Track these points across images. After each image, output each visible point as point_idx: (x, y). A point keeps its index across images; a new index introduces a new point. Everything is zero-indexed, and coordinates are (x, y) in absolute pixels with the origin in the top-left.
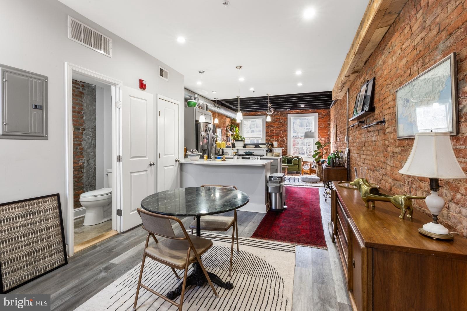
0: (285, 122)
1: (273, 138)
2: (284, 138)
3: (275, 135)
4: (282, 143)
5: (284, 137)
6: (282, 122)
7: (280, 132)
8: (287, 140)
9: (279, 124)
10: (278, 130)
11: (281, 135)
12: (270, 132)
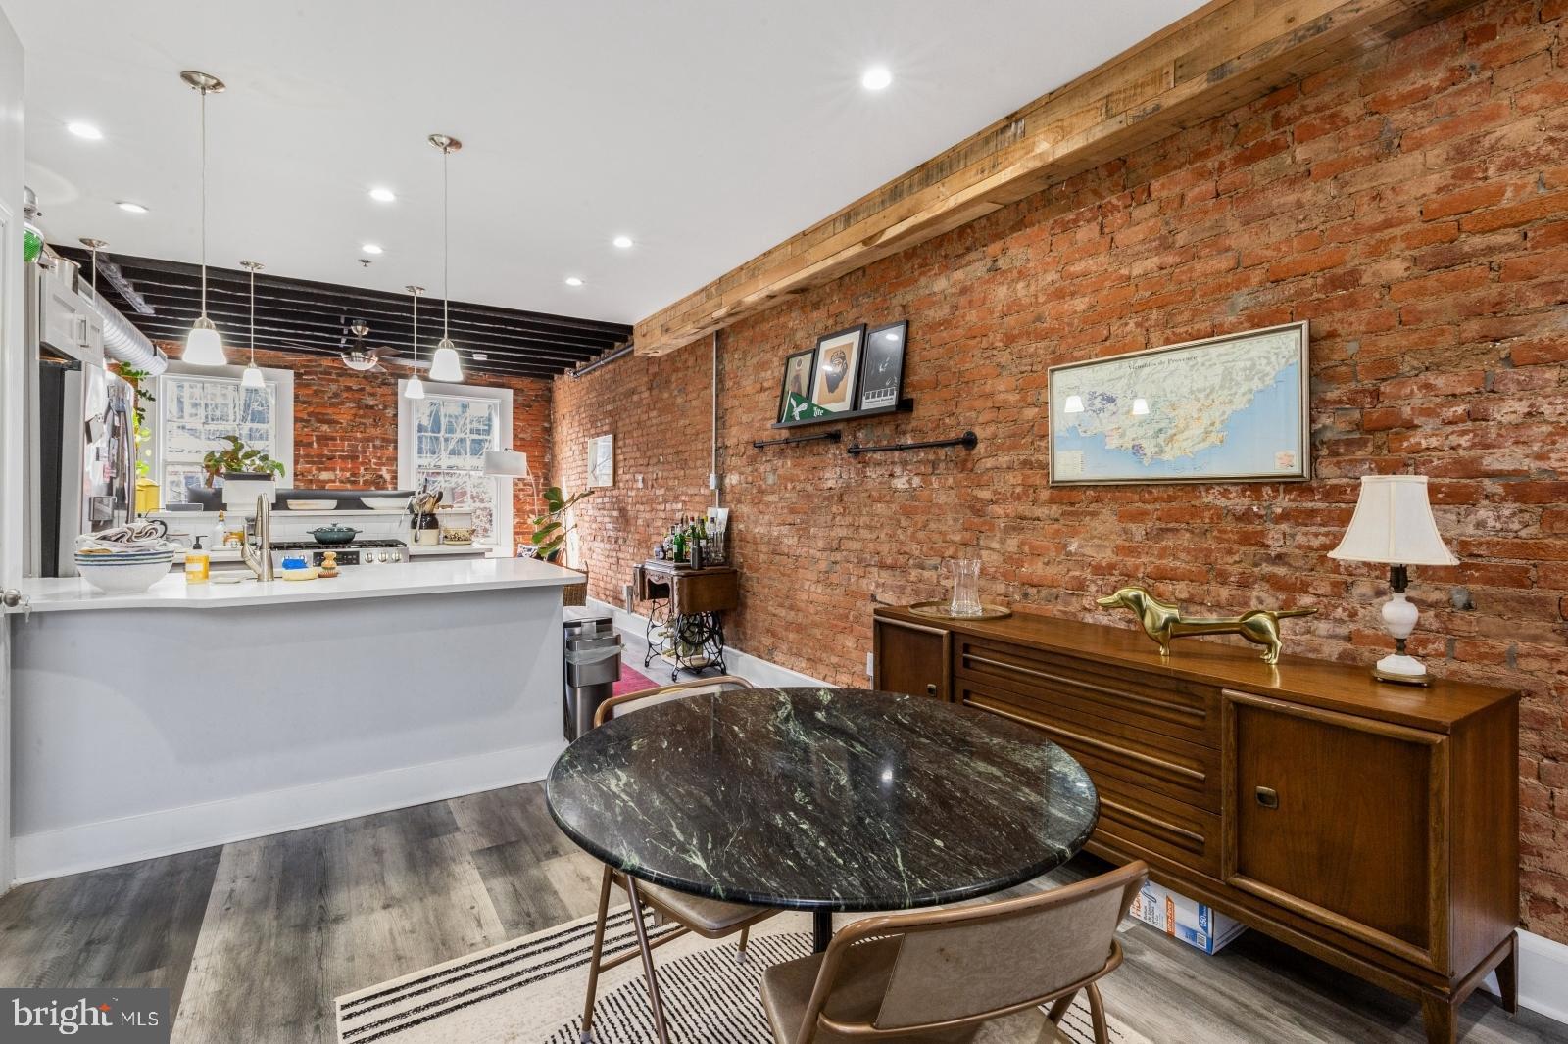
0: (385, 408)
1: (334, 470)
2: (380, 470)
3: (341, 457)
5: (384, 469)
6: (372, 407)
7: (363, 447)
8: (395, 478)
9: (361, 412)
10: (355, 439)
11: (366, 458)
12: (317, 443)
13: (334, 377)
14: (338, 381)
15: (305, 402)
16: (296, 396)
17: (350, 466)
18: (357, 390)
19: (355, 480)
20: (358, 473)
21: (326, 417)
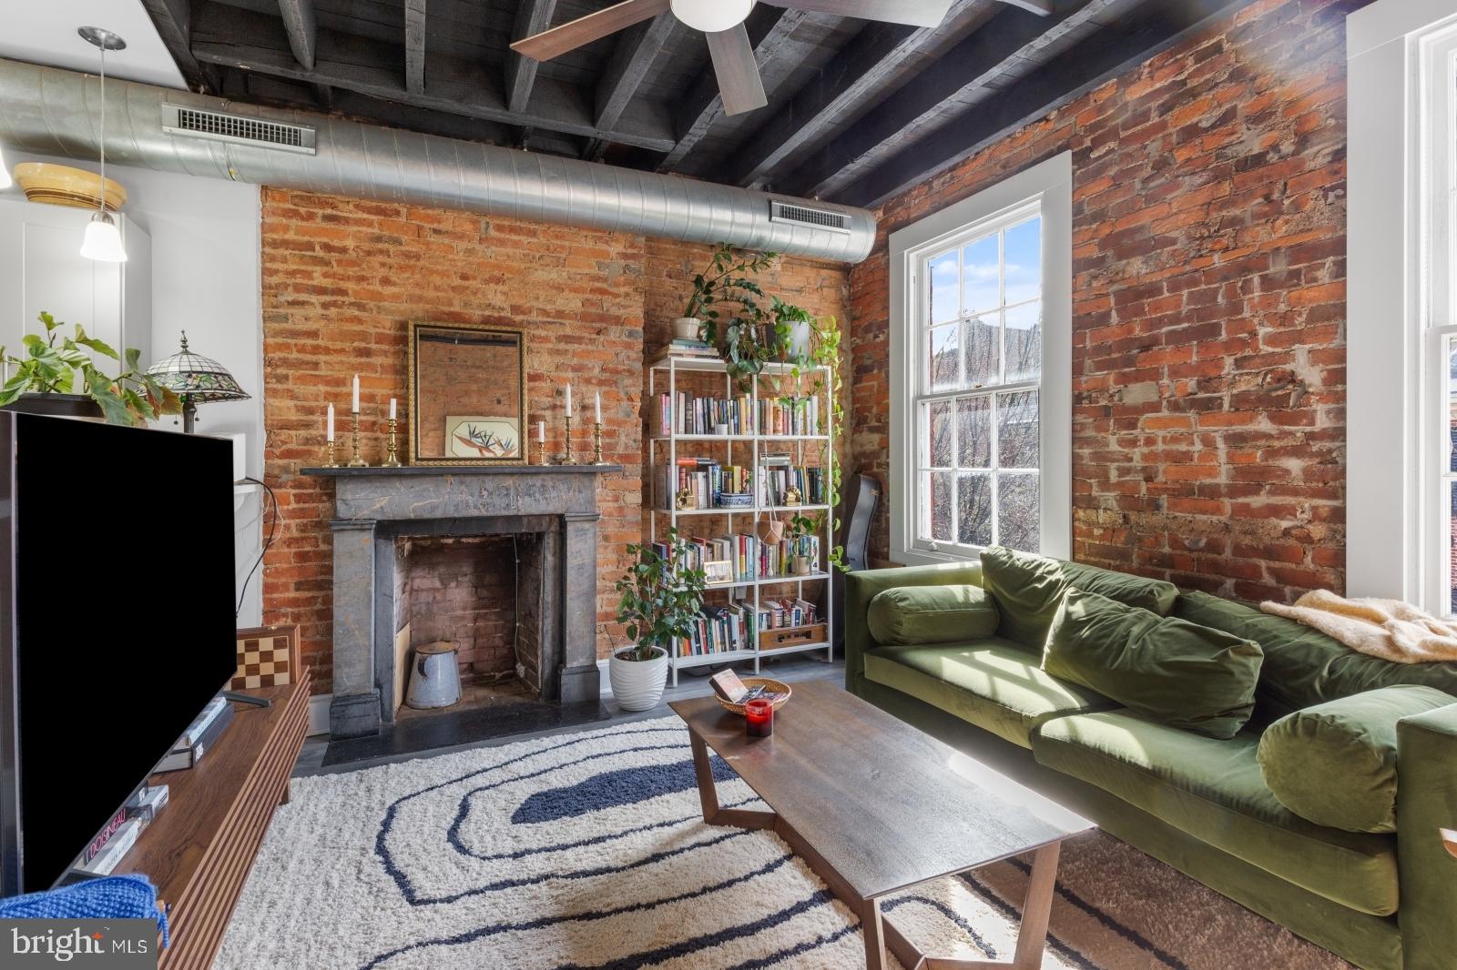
1: (1154, 375)
2: (1287, 356)
3: (1174, 338)
4: (1263, 424)
5: (1301, 351)
6: (1259, 159)
7: (1231, 293)
8: (1337, 377)
9: (1226, 188)
10: (1210, 275)
11: (1243, 325)
12: (1117, 311)
13: (1154, 120)
14: (1163, 127)
15: (1094, 218)
17: (1195, 358)
18: (1213, 126)
19: (1210, 399)
20: (1220, 377)
21: (1138, 237)
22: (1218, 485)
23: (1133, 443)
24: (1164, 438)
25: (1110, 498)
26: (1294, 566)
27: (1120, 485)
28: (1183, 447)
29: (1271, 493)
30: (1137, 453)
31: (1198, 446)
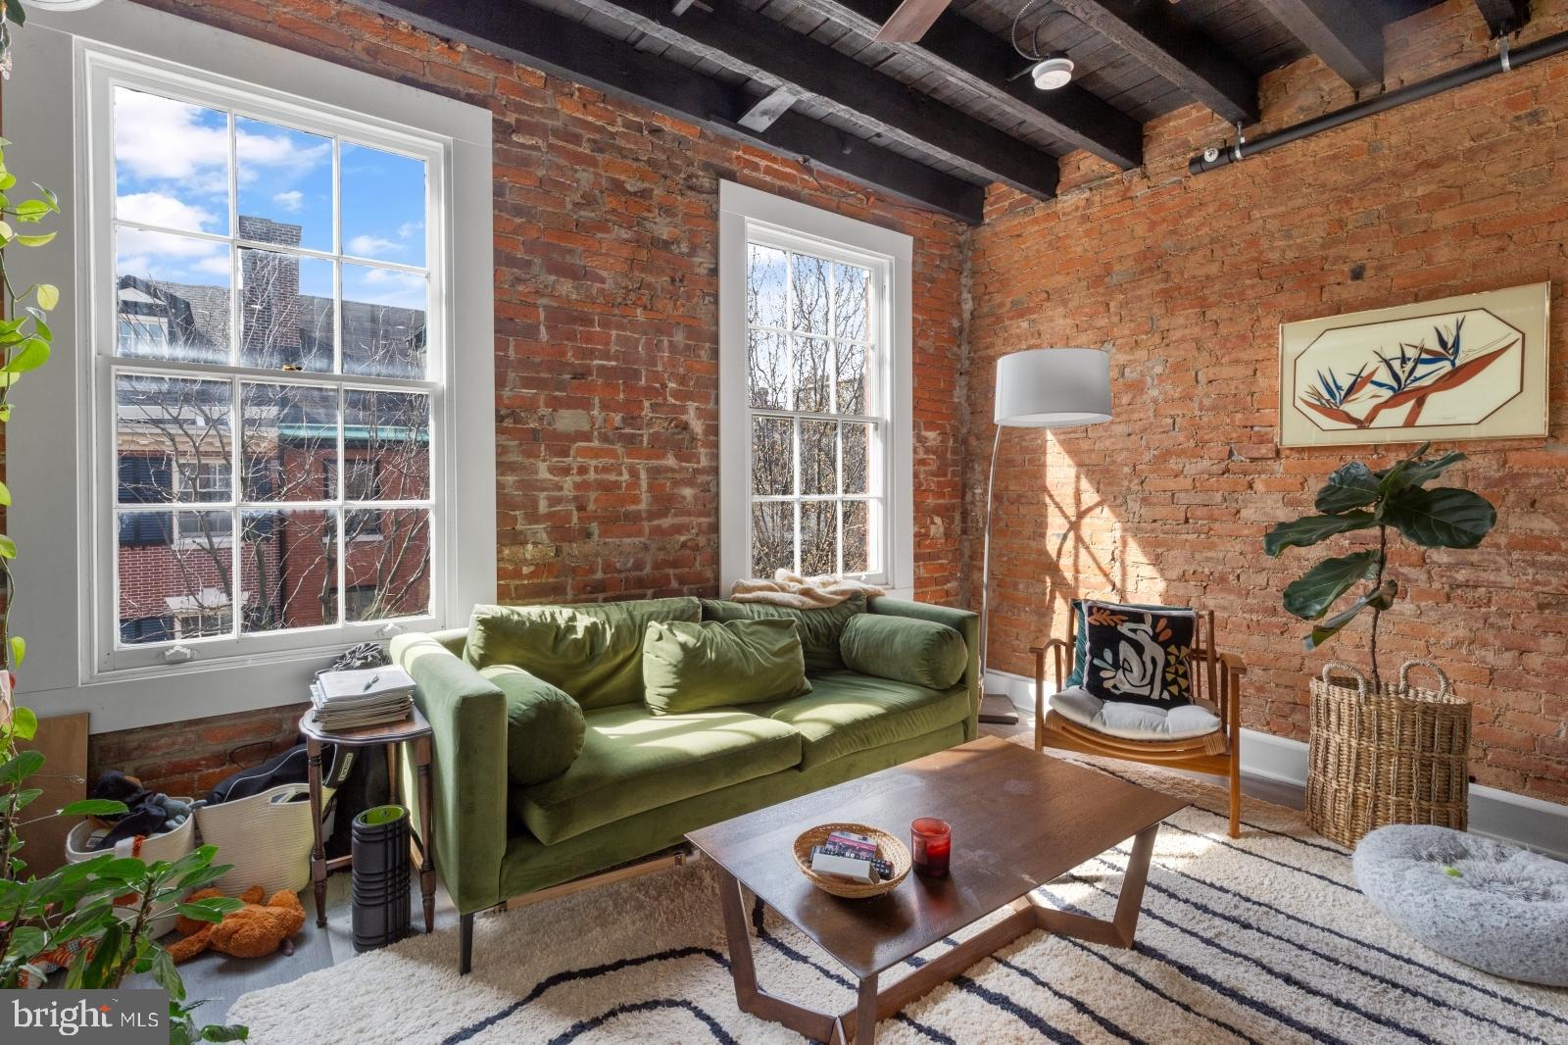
0: (694, 249)
1: (585, 405)
2: (683, 410)
3: (602, 372)
4: (670, 461)
5: (692, 406)
6: (667, 244)
7: (648, 345)
8: (714, 430)
9: (643, 255)
10: (634, 325)
11: (656, 376)
12: (548, 328)
13: (585, 149)
14: (594, 163)
15: (518, 211)
16: (498, 192)
17: (622, 396)
18: (635, 194)
19: (633, 435)
20: (640, 416)
21: (568, 258)
22: (639, 511)
23: (566, 471)
24: (596, 468)
25: (540, 530)
26: (687, 569)
27: (550, 516)
28: (613, 477)
29: (676, 515)
30: (568, 483)
31: (626, 477)
